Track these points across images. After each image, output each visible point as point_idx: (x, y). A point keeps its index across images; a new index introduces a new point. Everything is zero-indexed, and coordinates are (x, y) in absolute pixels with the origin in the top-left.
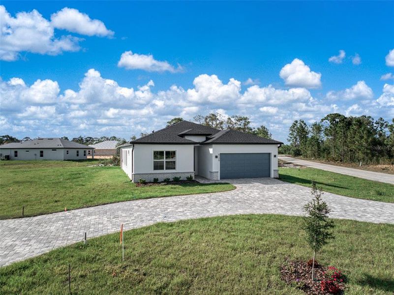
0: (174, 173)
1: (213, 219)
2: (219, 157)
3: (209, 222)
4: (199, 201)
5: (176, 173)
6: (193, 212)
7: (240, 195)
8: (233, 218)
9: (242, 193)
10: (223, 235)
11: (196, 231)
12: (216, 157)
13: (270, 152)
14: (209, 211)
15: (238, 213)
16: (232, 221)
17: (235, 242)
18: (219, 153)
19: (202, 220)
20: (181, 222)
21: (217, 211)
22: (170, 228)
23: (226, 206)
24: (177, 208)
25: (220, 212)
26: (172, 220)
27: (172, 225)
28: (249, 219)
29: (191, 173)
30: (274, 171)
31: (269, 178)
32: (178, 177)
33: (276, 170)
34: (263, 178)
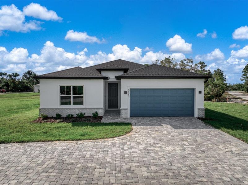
0: (80, 109)
2: (128, 92)
5: (83, 109)
12: (126, 93)
13: (195, 88)
18: (129, 88)
29: (100, 108)
30: (199, 109)
31: (191, 117)
32: (83, 113)
33: (202, 109)
34: (183, 118)
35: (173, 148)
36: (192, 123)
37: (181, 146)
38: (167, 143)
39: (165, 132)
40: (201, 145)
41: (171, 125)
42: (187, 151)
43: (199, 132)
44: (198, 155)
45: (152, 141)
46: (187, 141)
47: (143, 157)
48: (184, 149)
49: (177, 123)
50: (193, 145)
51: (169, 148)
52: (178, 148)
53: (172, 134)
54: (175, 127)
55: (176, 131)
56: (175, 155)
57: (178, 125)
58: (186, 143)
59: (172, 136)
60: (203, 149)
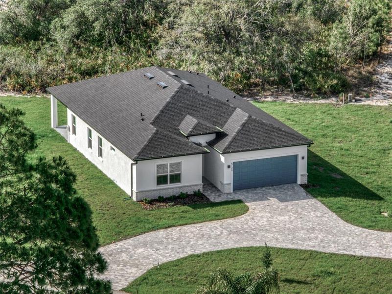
0: (179, 187)
1: (224, 251)
2: (232, 166)
3: (222, 253)
4: (213, 231)
5: (181, 187)
6: (210, 244)
7: (250, 223)
8: (237, 250)
9: (253, 219)
10: (231, 262)
11: (215, 260)
12: (229, 167)
13: (298, 154)
14: (221, 244)
15: (242, 246)
16: (237, 253)
17: (236, 266)
18: (232, 162)
19: (218, 252)
20: (204, 254)
21: (227, 244)
22: (199, 258)
23: (235, 237)
24: (197, 240)
25: (230, 245)
26: (198, 252)
27: (199, 256)
28: (248, 251)
29: (199, 185)
30: (302, 175)
31: (294, 185)
32: (184, 192)
33: (304, 175)
34: (286, 186)
35: (284, 218)
36: (295, 194)
37: (289, 216)
38: (279, 215)
39: (275, 206)
40: (300, 214)
41: (277, 198)
42: (292, 219)
43: (300, 203)
44: (298, 220)
45: (269, 215)
46: (292, 212)
47: (270, 224)
48: (291, 218)
49: (282, 195)
50: (295, 214)
51: (282, 218)
52: (287, 218)
53: (280, 208)
54: (282, 200)
55: (283, 204)
56: (286, 221)
57: (283, 197)
58: (291, 214)
59: (281, 209)
60: (301, 216)
